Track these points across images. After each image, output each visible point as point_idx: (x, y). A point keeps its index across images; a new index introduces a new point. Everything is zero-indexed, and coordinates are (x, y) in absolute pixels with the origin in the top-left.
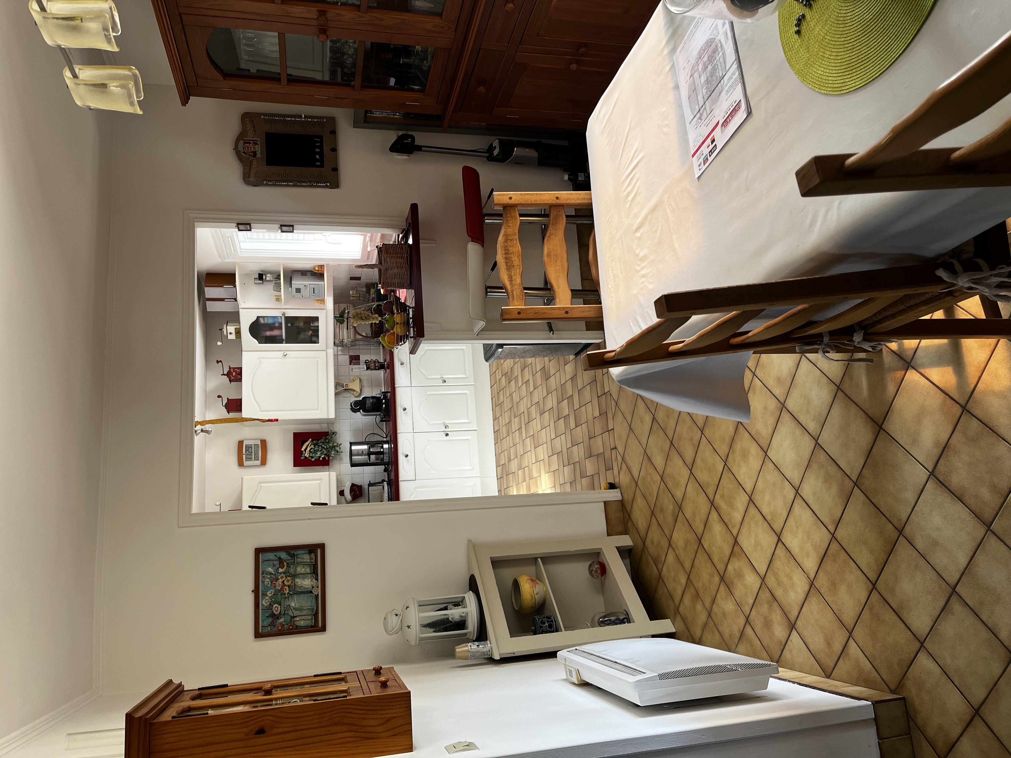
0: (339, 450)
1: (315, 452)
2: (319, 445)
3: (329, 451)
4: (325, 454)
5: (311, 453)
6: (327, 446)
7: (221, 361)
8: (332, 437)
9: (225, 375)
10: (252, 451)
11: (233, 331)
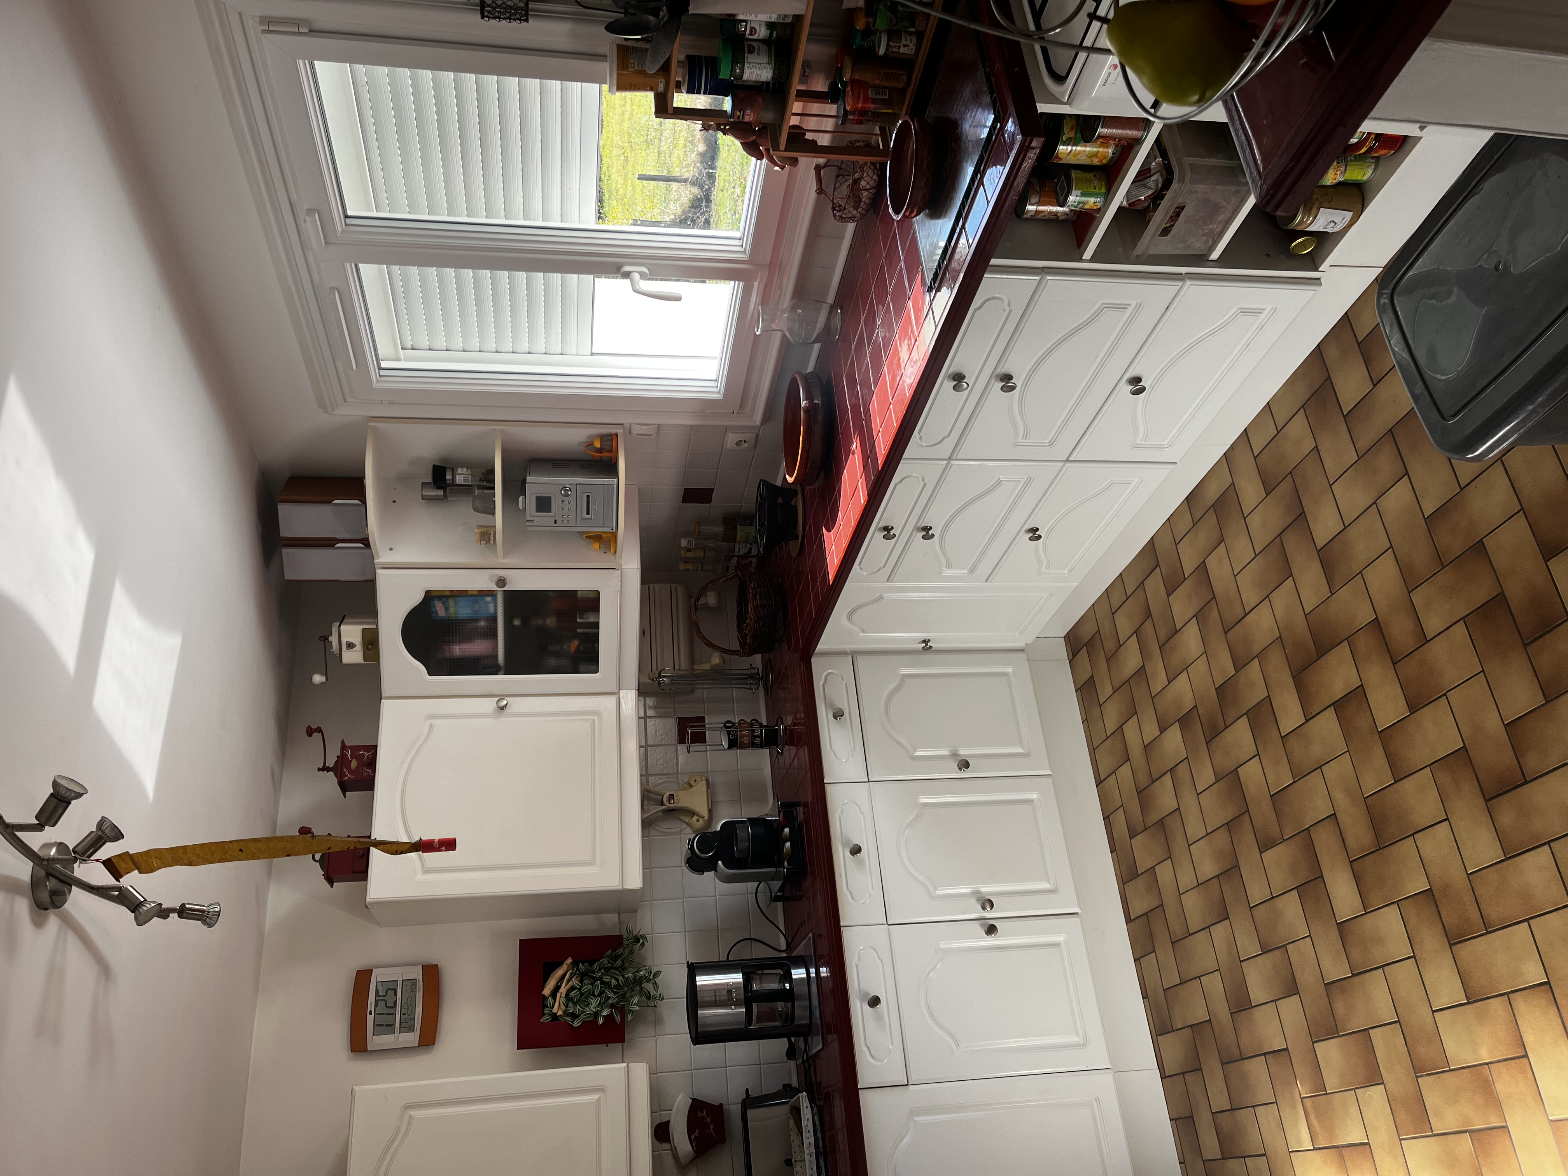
0: (653, 993)
1: (584, 999)
2: (594, 978)
3: (625, 994)
4: (612, 1006)
5: (571, 1004)
6: (617, 980)
7: (319, 730)
8: (631, 952)
9: (328, 769)
10: (395, 1002)
11: (357, 639)
